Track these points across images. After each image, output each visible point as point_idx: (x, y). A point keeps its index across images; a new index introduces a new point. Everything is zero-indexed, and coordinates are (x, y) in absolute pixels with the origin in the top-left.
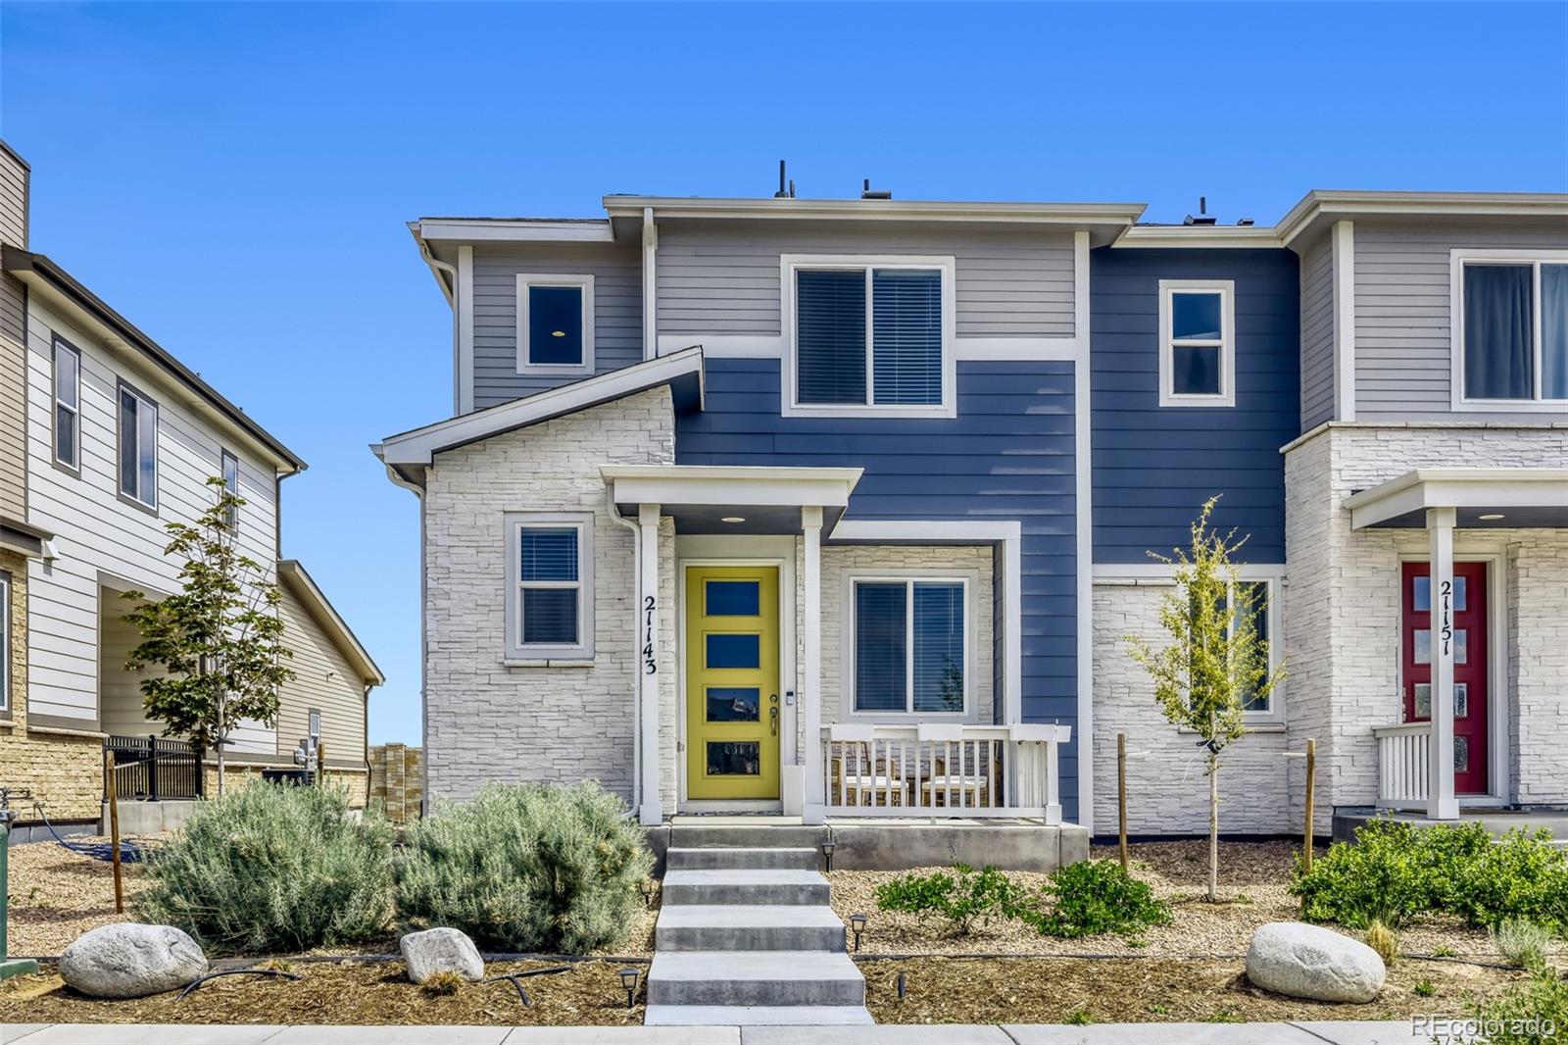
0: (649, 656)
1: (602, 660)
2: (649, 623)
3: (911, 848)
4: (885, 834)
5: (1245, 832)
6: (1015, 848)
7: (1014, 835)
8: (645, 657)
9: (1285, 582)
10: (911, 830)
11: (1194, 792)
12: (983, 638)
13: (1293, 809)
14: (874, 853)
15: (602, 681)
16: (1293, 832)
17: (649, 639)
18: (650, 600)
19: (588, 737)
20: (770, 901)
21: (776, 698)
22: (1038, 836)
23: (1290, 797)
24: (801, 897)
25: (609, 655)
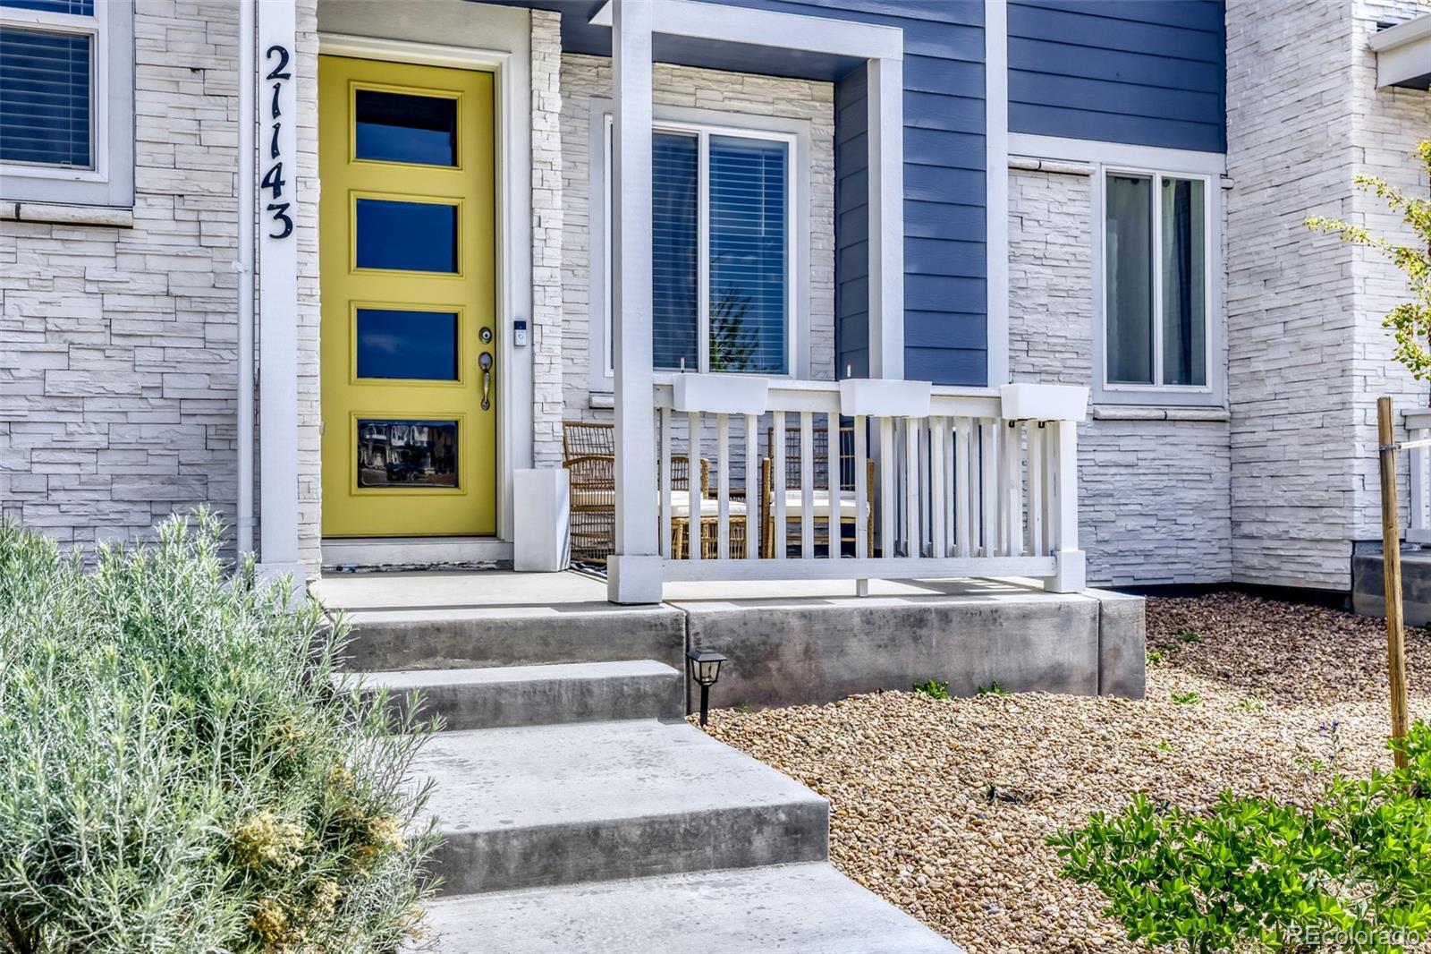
0: (277, 194)
1: (153, 213)
2: (276, 112)
3: (842, 652)
4: (795, 623)
5: (1178, 580)
6: (1026, 643)
7: (1025, 616)
8: (266, 196)
9: (1227, 183)
10: (840, 614)
11: (1112, 516)
12: (820, 245)
13: (1238, 544)
14: (773, 665)
15: (154, 263)
16: (1242, 580)
17: (275, 152)
18: (276, 56)
19: (118, 395)
20: (679, 861)
21: (490, 334)
22: (1064, 616)
23: (1235, 524)
24: (760, 844)
25: (169, 202)
